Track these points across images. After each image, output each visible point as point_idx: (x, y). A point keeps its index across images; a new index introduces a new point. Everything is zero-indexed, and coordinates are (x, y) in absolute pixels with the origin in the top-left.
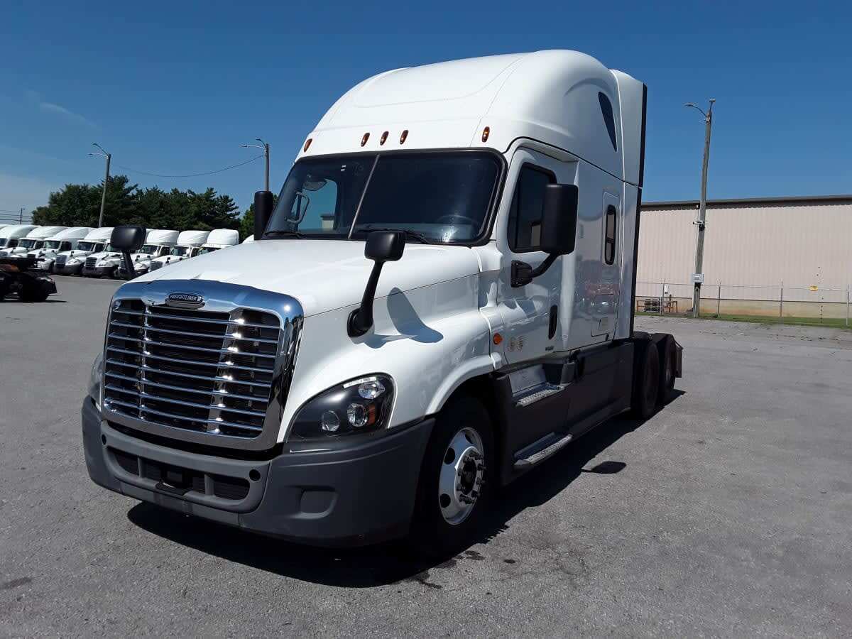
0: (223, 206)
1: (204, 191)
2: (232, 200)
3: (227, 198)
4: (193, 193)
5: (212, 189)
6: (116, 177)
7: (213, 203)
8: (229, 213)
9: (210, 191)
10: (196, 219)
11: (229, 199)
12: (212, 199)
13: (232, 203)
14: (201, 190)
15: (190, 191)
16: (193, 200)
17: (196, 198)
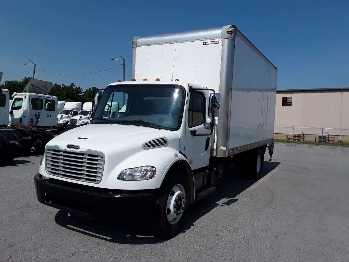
0: (77, 92)
1: (69, 85)
2: (82, 89)
3: (79, 87)
4: (64, 86)
5: (73, 84)
6: (29, 77)
7: (74, 90)
8: (80, 95)
9: (72, 85)
10: (66, 97)
11: (80, 88)
12: (73, 88)
13: (82, 90)
14: (68, 84)
15: (63, 85)
16: (64, 89)
17: (65, 88)
